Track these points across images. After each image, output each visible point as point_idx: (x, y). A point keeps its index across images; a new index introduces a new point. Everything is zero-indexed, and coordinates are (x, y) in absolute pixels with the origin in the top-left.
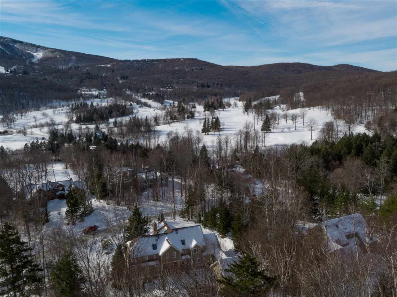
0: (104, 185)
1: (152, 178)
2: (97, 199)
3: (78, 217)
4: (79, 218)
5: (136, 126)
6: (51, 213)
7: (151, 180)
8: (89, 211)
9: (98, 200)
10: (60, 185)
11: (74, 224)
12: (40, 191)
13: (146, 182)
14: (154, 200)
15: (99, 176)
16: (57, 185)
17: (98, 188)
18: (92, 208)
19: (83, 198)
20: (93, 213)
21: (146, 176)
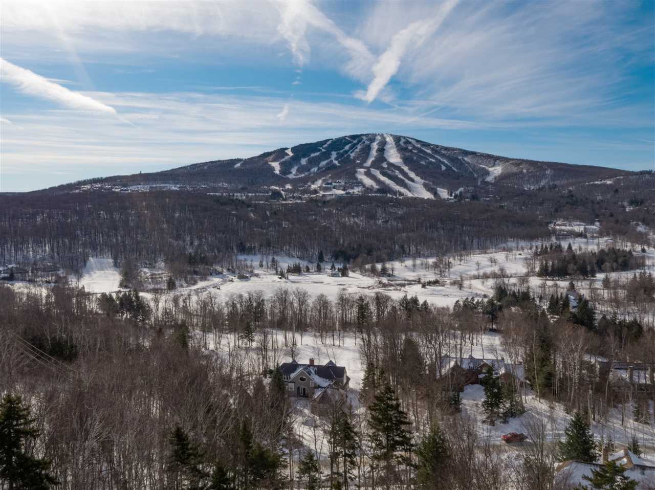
0: (550, 376)
1: (643, 381)
2: (537, 396)
3: (501, 415)
4: (501, 417)
6: (464, 401)
7: (640, 385)
8: (516, 412)
9: (538, 399)
10: (485, 365)
11: (492, 423)
12: (456, 368)
13: (629, 388)
14: (636, 420)
15: (544, 361)
16: (482, 363)
17: (539, 380)
18: (523, 407)
19: (512, 391)
20: (524, 414)
21: (631, 377)
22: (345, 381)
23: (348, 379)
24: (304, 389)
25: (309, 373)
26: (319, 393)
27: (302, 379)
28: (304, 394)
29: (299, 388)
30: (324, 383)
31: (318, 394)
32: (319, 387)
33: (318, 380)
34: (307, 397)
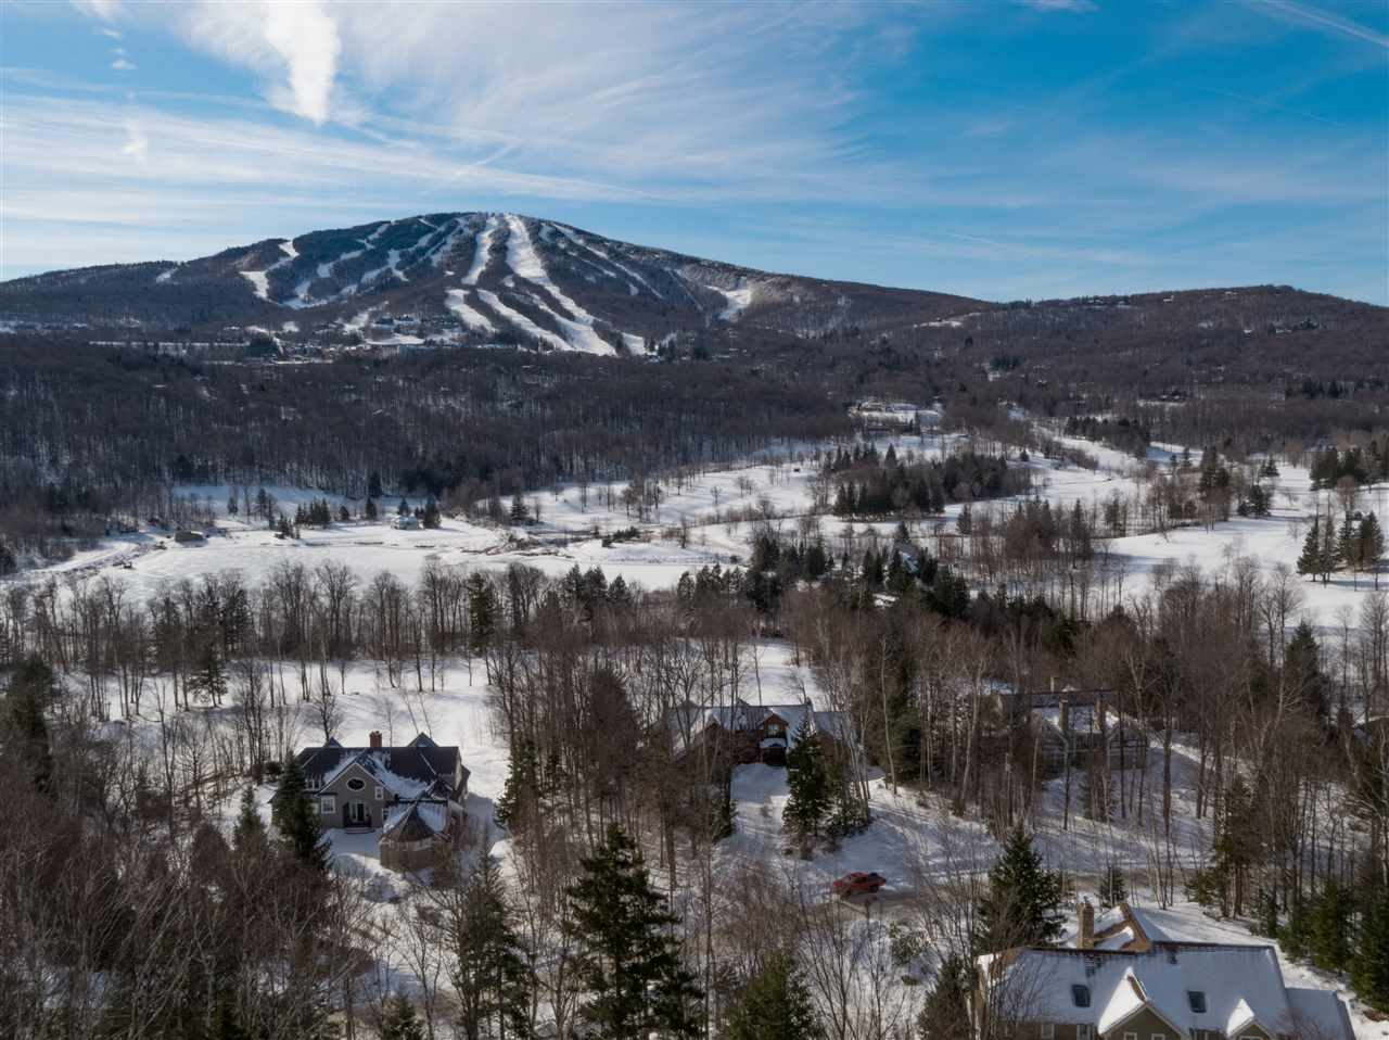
0: (913, 736)
1: (1085, 730)
2: (888, 780)
3: (823, 833)
4: (823, 839)
5: (1036, 537)
6: (740, 808)
7: (1080, 738)
8: (858, 822)
9: (891, 785)
10: (775, 719)
11: (807, 855)
12: (713, 729)
13: (1061, 744)
14: (1088, 816)
15: (900, 703)
16: (766, 716)
17: (891, 744)
18: (868, 811)
19: (843, 772)
20: (873, 826)
21: (1064, 723)
22: (458, 779)
23: (466, 773)
24: (361, 807)
25: (372, 768)
26: (400, 816)
27: (356, 785)
28: (359, 821)
29: (346, 807)
30: (411, 789)
31: (394, 820)
32: (396, 801)
33: (393, 783)
34: (368, 824)
